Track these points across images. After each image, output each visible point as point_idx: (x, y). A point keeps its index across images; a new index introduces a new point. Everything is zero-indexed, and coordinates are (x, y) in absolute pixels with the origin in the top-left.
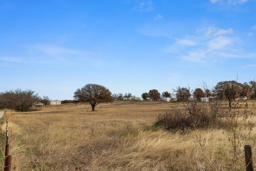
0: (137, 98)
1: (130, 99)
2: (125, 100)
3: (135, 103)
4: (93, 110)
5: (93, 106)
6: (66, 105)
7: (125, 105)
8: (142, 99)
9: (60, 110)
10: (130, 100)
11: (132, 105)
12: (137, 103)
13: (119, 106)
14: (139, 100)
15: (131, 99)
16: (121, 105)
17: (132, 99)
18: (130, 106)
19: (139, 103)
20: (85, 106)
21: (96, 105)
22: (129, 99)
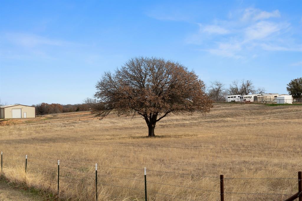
0: (272, 97)
1: (250, 97)
2: (234, 102)
3: (269, 111)
4: (151, 134)
5: (151, 123)
6: (51, 118)
7: (238, 117)
8: (289, 99)
9: (43, 135)
10: (249, 102)
11: (261, 117)
12: (274, 111)
13: (219, 122)
14: (278, 103)
15: (252, 100)
16: (224, 119)
17: (255, 98)
18: (255, 122)
19: (280, 112)
20: (114, 123)
21: (160, 119)
22: (247, 100)
